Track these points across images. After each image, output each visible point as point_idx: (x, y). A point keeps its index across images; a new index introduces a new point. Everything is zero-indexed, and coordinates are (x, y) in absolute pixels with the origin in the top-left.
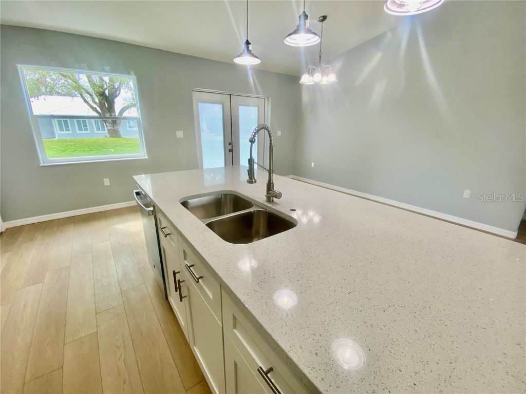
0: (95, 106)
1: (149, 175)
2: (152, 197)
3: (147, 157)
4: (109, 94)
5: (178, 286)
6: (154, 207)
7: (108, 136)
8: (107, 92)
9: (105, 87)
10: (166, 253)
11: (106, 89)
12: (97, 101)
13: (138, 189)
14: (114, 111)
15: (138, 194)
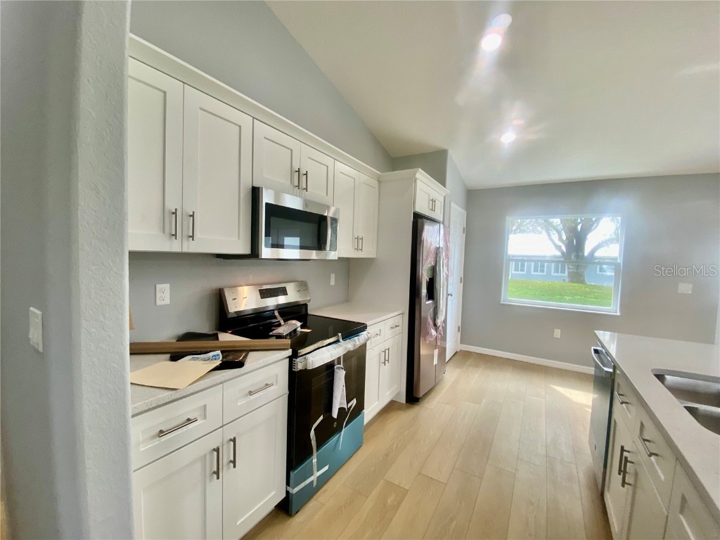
0: (560, 243)
1: (616, 334)
2: (614, 356)
3: (618, 314)
4: (581, 229)
5: (622, 469)
6: (615, 368)
7: (567, 280)
8: (579, 227)
9: (579, 221)
10: (617, 429)
11: (579, 223)
12: (564, 237)
13: (597, 346)
14: (582, 250)
15: (596, 351)
